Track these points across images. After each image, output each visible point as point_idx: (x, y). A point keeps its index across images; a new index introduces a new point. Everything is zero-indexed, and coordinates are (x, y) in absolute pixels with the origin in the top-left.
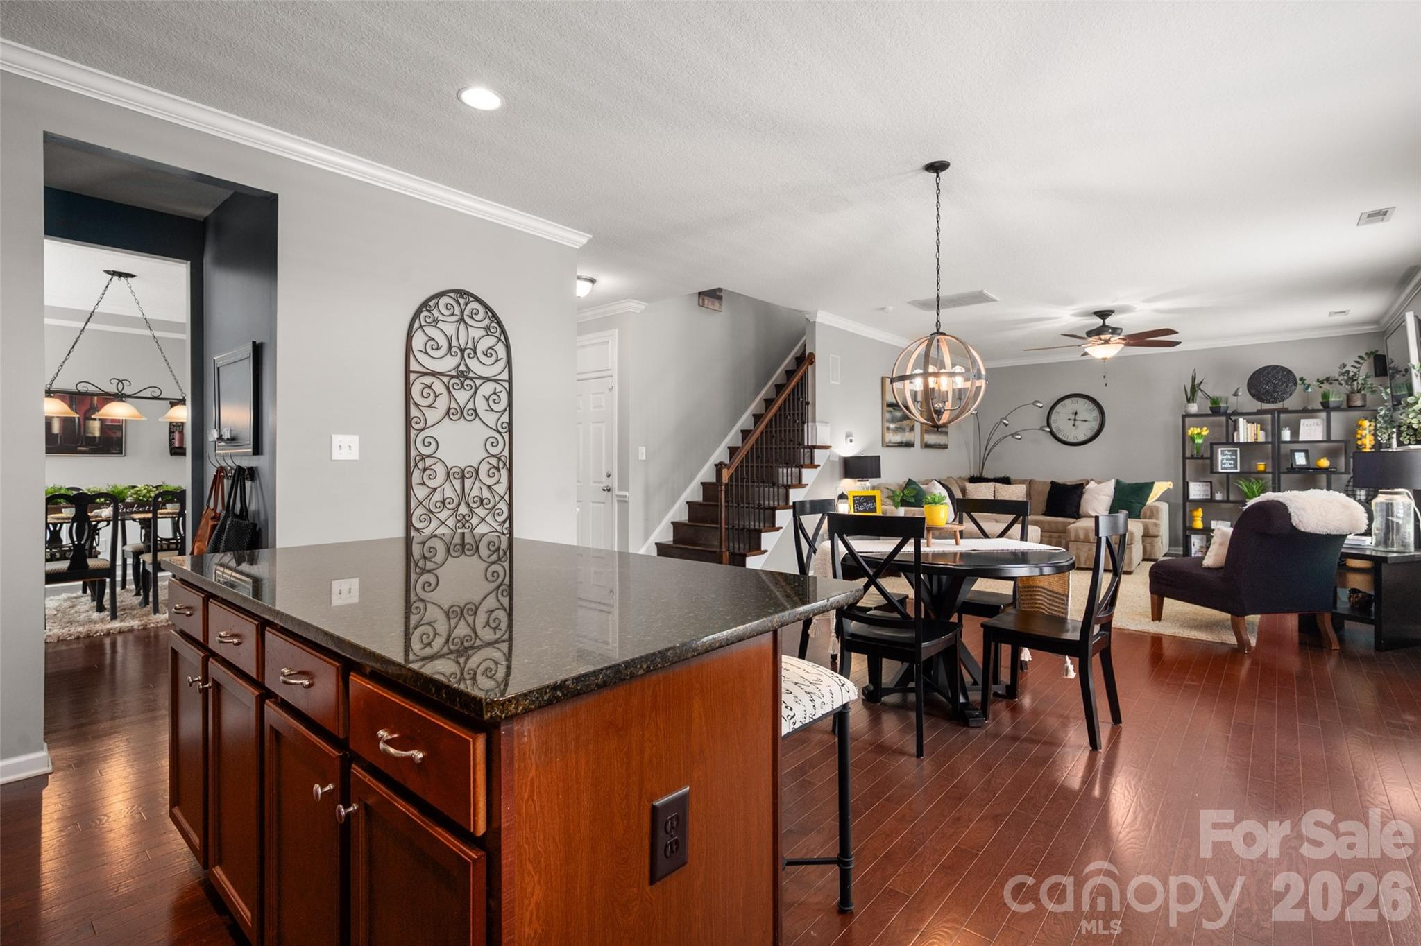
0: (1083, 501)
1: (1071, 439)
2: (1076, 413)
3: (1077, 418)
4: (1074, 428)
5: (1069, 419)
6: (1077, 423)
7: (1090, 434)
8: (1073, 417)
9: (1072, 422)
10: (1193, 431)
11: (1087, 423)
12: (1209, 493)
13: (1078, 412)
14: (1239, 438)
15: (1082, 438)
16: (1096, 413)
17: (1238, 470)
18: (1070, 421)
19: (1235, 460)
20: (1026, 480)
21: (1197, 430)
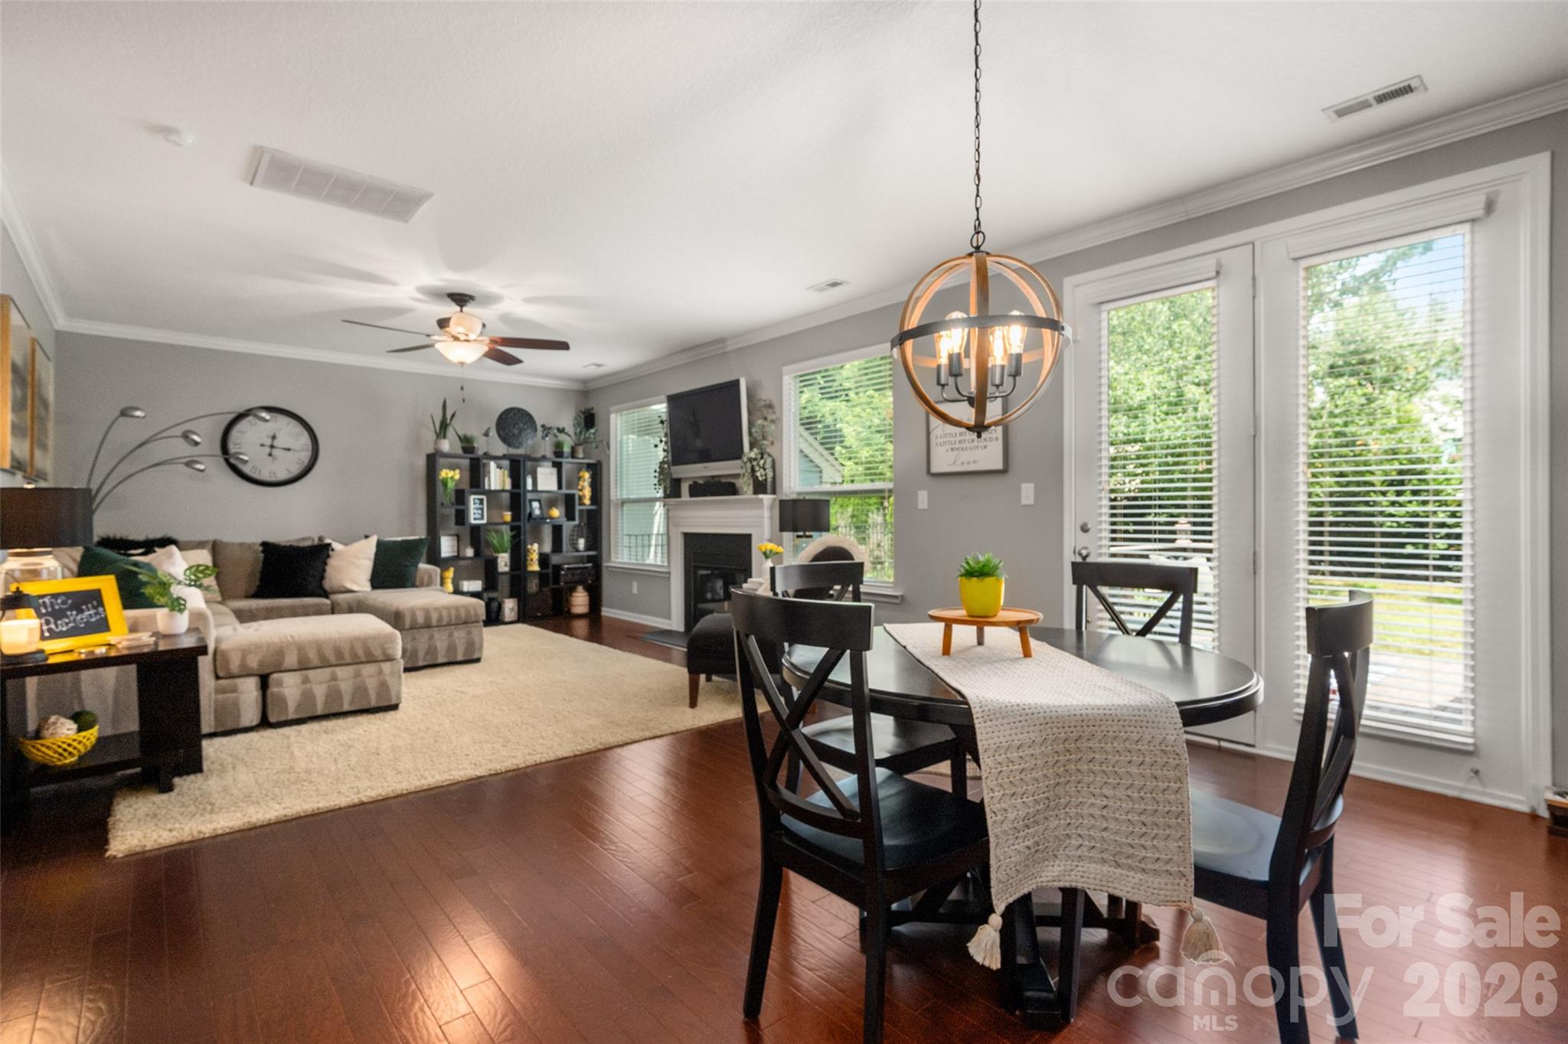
0: (328, 568)
1: (265, 476)
2: (274, 437)
3: (275, 444)
4: (270, 458)
5: (262, 445)
6: (275, 452)
7: (295, 470)
8: (268, 442)
9: (268, 450)
10: (445, 473)
11: (291, 453)
12: (456, 549)
13: (277, 435)
14: (490, 485)
15: (282, 476)
16: (305, 438)
17: (484, 521)
18: (265, 448)
19: (482, 509)
20: (207, 542)
21: (450, 474)
